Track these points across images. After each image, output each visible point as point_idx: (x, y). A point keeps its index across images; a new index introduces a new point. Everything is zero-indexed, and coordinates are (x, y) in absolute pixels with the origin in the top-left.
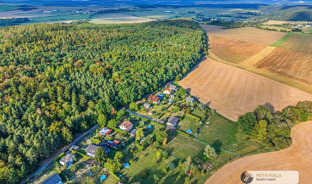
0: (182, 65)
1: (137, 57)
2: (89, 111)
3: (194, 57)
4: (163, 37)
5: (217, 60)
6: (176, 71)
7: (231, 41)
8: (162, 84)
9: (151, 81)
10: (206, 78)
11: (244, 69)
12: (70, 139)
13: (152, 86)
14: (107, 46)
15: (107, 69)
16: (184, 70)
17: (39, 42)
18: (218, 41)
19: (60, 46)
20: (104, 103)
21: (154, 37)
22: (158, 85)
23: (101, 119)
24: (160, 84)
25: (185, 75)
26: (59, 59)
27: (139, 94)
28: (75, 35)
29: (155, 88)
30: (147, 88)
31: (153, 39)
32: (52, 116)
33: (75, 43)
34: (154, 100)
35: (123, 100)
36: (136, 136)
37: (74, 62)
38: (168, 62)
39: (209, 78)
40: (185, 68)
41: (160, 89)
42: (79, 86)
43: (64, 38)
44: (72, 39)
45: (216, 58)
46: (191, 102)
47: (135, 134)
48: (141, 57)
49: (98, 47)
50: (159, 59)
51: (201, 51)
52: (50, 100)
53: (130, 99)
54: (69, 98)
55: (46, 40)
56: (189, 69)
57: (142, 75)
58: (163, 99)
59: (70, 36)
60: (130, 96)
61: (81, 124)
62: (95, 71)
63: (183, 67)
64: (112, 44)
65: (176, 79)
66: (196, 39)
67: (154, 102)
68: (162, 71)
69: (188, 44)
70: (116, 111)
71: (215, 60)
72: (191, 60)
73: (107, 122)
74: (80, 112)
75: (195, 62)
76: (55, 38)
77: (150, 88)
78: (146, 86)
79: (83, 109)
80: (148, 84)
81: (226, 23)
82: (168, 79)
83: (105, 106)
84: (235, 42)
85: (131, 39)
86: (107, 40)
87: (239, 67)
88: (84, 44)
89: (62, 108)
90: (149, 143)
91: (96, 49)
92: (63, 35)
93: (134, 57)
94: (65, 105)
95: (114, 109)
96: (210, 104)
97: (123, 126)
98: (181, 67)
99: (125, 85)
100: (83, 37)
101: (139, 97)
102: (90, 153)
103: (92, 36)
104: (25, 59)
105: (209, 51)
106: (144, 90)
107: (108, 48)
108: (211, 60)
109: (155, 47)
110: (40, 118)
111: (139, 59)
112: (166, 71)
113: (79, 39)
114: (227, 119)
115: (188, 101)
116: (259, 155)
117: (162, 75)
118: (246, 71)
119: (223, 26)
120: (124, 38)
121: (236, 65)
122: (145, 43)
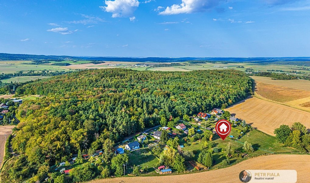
0: (227, 97)
1: (189, 89)
2: (154, 115)
3: (240, 93)
4: (211, 79)
5: (262, 99)
6: (222, 101)
7: (280, 88)
8: (210, 108)
9: (200, 103)
10: (250, 109)
11: (289, 106)
12: (143, 127)
13: (201, 107)
14: (165, 82)
15: (166, 94)
16: (230, 101)
17: (116, 77)
18: (265, 87)
19: (131, 80)
20: (165, 111)
21: (203, 78)
22: (206, 108)
23: (163, 120)
24: (208, 108)
25: (230, 106)
26: (131, 87)
27: (191, 110)
28: (141, 74)
29: (204, 109)
30: (197, 108)
31: (203, 80)
32: (131, 114)
33: (141, 79)
34: (203, 116)
35: (178, 113)
36: (188, 133)
37: (142, 89)
38: (215, 94)
39: (253, 109)
40: (231, 100)
41: (208, 111)
42: (147, 101)
43: (133, 76)
44: (139, 77)
45: (261, 97)
46: (235, 121)
47: (187, 132)
48: (192, 89)
49: (158, 82)
50: (207, 92)
51: (247, 91)
52: (129, 106)
53: (184, 112)
54: (141, 106)
55: (121, 76)
56: (234, 101)
57: (193, 99)
58: (211, 117)
59: (137, 75)
60: (183, 111)
61: (149, 121)
62: (157, 94)
63: (229, 99)
64: (168, 81)
65: (222, 106)
66: (242, 82)
67: (202, 118)
68: (210, 98)
69: (234, 85)
70: (173, 118)
71: (260, 98)
72: (237, 95)
73: (167, 123)
74: (148, 114)
75: (240, 97)
76: (127, 75)
77: (199, 109)
78: (196, 106)
79: (150, 113)
80: (198, 105)
81: (275, 75)
82: (215, 105)
83: (166, 113)
84: (283, 89)
85: (184, 79)
86: (165, 78)
87: (284, 105)
88: (147, 81)
89: (137, 111)
90: (198, 138)
91: (157, 83)
92: (133, 74)
93: (187, 89)
94: (139, 109)
95: (171, 116)
96: (252, 124)
97: (179, 126)
98: (227, 99)
99: (180, 103)
100: (147, 76)
101: (191, 113)
102: (157, 136)
103: (153, 76)
104: (108, 86)
105: (255, 93)
106: (195, 109)
107: (166, 84)
108: (257, 98)
109: (204, 85)
110: (125, 113)
111: (191, 90)
112: (214, 99)
113: (144, 77)
114: (266, 134)
115: (232, 120)
116: (291, 155)
117: (210, 101)
118: (291, 108)
119: (273, 77)
120: (178, 78)
121: (282, 103)
122: (195, 82)
